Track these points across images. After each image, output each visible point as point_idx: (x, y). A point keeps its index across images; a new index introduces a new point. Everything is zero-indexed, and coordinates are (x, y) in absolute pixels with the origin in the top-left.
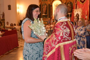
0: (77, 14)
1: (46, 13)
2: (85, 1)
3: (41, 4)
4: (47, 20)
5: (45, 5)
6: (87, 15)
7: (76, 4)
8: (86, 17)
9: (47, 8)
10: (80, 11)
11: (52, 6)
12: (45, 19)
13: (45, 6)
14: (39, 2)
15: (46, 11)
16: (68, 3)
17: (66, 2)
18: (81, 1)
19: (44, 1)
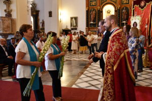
0: (135, 22)
1: (94, 21)
2: (145, 6)
3: (88, 9)
5: (94, 10)
6: (147, 24)
7: (134, 10)
8: (146, 27)
9: (96, 14)
10: (138, 19)
11: (102, 12)
12: (93, 28)
13: (94, 12)
14: (86, 7)
15: (95, 18)
16: (123, 9)
17: (120, 7)
18: (140, 7)
19: (93, 5)
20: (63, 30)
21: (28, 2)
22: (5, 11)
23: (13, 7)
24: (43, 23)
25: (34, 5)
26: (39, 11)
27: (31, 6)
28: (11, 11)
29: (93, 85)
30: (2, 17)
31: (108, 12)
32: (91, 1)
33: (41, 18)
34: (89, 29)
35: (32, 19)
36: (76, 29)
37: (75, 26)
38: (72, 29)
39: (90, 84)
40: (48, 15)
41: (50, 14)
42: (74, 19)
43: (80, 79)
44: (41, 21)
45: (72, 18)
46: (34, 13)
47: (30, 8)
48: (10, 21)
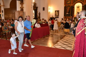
3: (66, 6)
4: (69, 18)
5: (69, 6)
9: (70, 9)
11: (74, 7)
13: (69, 7)
14: (64, 4)
15: (70, 11)
19: (68, 4)
20: (51, 18)
21: (32, 3)
22: (20, 8)
23: (24, 6)
24: (40, 14)
25: (35, 4)
28: (23, 7)
29: (63, 47)
30: (19, 11)
31: (78, 7)
32: (67, 1)
34: (66, 17)
35: (34, 12)
36: (58, 17)
37: (57, 16)
38: (56, 17)
39: (61, 46)
41: (44, 9)
43: (57, 44)
45: (56, 11)
46: (35, 9)
47: (33, 6)
48: (22, 13)
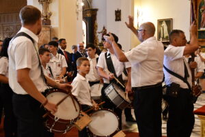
24: (104, 33)
26: (96, 10)
27: (82, 4)
33: (100, 23)
35: (84, 26)
40: (114, 17)
41: (118, 16)
42: (164, 24)
44: (99, 29)
45: (160, 22)
46: (89, 15)
47: (80, 8)
48: (48, 32)
